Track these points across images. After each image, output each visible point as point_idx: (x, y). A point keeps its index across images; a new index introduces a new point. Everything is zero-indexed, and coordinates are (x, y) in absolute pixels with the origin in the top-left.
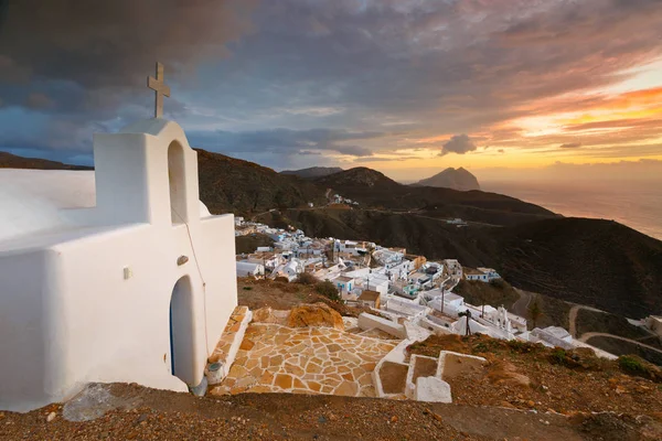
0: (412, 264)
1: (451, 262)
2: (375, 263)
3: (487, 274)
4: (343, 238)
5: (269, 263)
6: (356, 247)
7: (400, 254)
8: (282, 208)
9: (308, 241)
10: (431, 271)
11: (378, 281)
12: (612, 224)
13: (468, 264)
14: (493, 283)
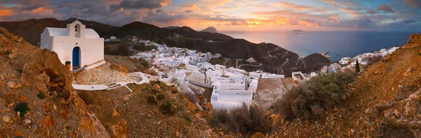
0: (198, 55)
1: (209, 53)
2: (187, 55)
3: (218, 55)
4: (178, 47)
5: (154, 54)
6: (182, 50)
7: (195, 51)
8: (161, 38)
9: (167, 48)
10: (203, 56)
11: (186, 60)
12: (243, 40)
13: (213, 53)
14: (220, 58)
